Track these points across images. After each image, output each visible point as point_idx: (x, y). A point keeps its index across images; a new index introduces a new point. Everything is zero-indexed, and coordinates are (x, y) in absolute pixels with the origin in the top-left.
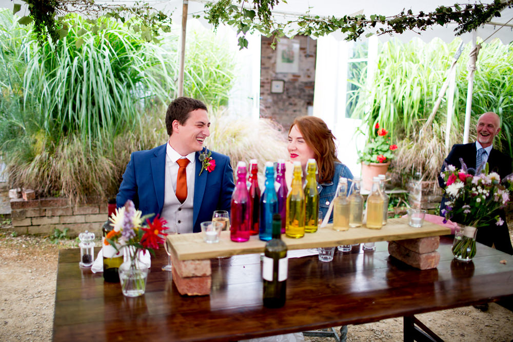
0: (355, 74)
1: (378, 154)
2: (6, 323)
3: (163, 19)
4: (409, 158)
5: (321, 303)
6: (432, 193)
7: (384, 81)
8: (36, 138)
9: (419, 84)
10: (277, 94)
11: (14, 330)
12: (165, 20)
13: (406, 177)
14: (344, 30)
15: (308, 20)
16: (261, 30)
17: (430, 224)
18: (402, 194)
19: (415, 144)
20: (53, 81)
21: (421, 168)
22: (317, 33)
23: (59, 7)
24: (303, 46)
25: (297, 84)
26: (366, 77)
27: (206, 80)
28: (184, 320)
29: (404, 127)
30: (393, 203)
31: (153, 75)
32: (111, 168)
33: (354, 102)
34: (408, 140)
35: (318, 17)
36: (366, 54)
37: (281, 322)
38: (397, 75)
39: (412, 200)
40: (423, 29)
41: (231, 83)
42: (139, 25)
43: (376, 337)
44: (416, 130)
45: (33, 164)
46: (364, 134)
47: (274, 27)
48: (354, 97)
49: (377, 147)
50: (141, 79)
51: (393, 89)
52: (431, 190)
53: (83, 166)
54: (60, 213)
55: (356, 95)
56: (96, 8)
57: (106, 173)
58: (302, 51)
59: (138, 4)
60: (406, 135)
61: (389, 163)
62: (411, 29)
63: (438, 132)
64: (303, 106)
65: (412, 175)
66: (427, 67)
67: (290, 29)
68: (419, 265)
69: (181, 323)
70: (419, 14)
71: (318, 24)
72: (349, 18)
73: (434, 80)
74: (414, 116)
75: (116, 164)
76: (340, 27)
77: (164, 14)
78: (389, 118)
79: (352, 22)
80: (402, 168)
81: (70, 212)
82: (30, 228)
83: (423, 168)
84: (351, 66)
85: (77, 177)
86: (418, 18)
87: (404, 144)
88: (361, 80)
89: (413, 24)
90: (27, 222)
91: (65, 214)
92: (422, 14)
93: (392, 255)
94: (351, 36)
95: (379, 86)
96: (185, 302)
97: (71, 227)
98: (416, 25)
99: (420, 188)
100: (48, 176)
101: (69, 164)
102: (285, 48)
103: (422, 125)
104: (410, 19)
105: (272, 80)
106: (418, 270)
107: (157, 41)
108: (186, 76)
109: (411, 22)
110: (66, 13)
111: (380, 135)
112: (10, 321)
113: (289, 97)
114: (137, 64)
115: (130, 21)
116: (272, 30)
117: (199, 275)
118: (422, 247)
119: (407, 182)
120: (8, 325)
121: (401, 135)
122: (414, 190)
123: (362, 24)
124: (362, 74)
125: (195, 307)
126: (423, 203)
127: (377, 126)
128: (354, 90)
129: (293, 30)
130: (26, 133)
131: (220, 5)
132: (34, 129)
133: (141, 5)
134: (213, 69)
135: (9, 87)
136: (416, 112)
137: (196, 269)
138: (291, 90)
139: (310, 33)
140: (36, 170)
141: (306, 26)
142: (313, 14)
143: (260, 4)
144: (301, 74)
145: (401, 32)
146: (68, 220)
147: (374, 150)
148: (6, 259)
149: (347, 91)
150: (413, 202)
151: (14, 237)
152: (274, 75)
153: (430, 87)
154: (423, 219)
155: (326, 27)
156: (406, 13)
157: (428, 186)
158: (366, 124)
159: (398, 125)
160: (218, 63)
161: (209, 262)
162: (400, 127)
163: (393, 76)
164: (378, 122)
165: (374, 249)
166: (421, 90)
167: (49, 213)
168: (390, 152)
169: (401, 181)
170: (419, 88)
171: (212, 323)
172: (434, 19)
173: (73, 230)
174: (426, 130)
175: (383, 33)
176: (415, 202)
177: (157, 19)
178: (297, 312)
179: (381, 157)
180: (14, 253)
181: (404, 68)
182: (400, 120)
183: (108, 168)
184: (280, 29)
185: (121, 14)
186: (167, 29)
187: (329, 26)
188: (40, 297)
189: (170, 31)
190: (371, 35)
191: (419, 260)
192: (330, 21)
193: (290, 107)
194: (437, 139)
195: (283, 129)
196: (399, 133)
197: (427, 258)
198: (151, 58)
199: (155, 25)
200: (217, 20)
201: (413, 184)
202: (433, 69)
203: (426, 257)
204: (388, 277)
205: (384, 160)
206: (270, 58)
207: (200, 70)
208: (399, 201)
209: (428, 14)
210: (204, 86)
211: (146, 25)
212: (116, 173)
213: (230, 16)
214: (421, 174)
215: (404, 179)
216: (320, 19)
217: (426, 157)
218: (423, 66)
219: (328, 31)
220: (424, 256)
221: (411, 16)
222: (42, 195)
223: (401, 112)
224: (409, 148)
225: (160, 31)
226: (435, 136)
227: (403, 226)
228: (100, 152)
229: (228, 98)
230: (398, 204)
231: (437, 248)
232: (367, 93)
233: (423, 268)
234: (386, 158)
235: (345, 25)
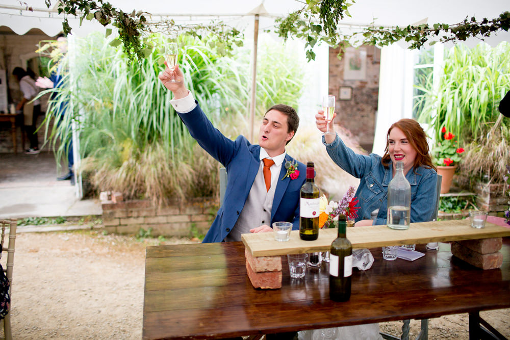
0: (420, 79)
1: (444, 157)
2: (100, 312)
3: (236, 34)
4: (477, 161)
5: (383, 298)
6: (502, 196)
7: (450, 85)
8: (124, 145)
9: (487, 87)
10: (345, 101)
11: (107, 318)
12: (238, 36)
13: (473, 180)
14: (408, 39)
15: (372, 31)
16: (328, 42)
17: (493, 225)
18: (470, 197)
19: (483, 147)
20: (139, 95)
21: (489, 171)
22: (381, 43)
23: (144, 29)
24: (370, 54)
25: (364, 91)
26: (432, 82)
27: (278, 89)
28: (257, 311)
29: (471, 131)
30: (460, 205)
31: (229, 86)
32: (190, 173)
33: (420, 106)
34: (475, 143)
35: (382, 28)
36: (432, 60)
37: (346, 315)
38: (463, 79)
39: (480, 202)
40: (486, 35)
41: (300, 92)
42: (214, 42)
43: (442, 336)
44: (484, 133)
45: (121, 169)
46: (431, 138)
47: (340, 39)
48: (421, 102)
49: (444, 150)
50: (217, 91)
51: (460, 93)
52: (500, 192)
53: (165, 171)
54: (144, 214)
55: (422, 100)
56: (176, 28)
57: (186, 178)
58: (369, 59)
59: (213, 22)
60: (474, 138)
61: (456, 166)
62: (474, 35)
63: (506, 135)
64: (371, 111)
65: (480, 177)
66: (495, 70)
67: (356, 40)
68: (482, 265)
69: (255, 312)
70: (483, 20)
71: (382, 34)
72: (412, 27)
73: (502, 82)
74: (482, 119)
75: (194, 169)
76: (404, 36)
77: (238, 30)
78: (455, 122)
79: (416, 32)
80: (470, 170)
81: (153, 214)
82: (119, 228)
83: (492, 171)
84: (417, 72)
85: (160, 182)
86: (481, 24)
87: (471, 147)
88: (427, 86)
89: (477, 31)
90: (116, 222)
91: (149, 215)
92: (485, 21)
93: (455, 255)
94: (415, 45)
95: (445, 90)
96: (258, 295)
97: (154, 227)
98: (480, 32)
99: (488, 190)
100: (134, 180)
101: (153, 169)
102: (352, 55)
103: (489, 128)
104: (474, 26)
105: (340, 87)
106: (480, 269)
107: (230, 55)
108: (258, 86)
109: (474, 29)
110: (150, 34)
111: (447, 139)
112: (103, 310)
113: (357, 103)
114: (215, 77)
115: (207, 39)
116: (338, 41)
117: (271, 270)
118: (485, 248)
119: (474, 185)
120: (101, 313)
121: (468, 138)
122: (482, 193)
123: (425, 33)
124: (428, 80)
125: (267, 299)
126: (492, 205)
127: (444, 130)
128: (420, 95)
129: (358, 41)
130: (115, 141)
131: (289, 20)
132: (122, 138)
133: (216, 23)
134: (283, 79)
135: (100, 101)
136: (484, 116)
137: (268, 265)
138: (359, 96)
139: (375, 43)
140: (124, 175)
141: (371, 37)
142: (378, 24)
143: (325, 19)
144: (369, 80)
145: (465, 39)
146: (152, 220)
147: (441, 154)
148: (98, 255)
149: (414, 96)
150: (480, 205)
151: (105, 235)
152: (342, 82)
153: (499, 90)
154: (485, 221)
155: (390, 37)
156: (469, 21)
157: (496, 189)
158: (433, 128)
159: (465, 128)
160: (289, 73)
161: (280, 259)
162: (468, 130)
163: (459, 80)
164: (444, 126)
165: (437, 249)
166: (489, 94)
167: (135, 214)
168: (456, 155)
169: (469, 183)
170: (487, 91)
171: (282, 313)
172: (498, 25)
173: (156, 230)
174: (495, 133)
175: (446, 41)
176: (484, 204)
177: (231, 35)
178: (361, 306)
179: (447, 160)
180: (106, 250)
181: (471, 73)
182: (467, 124)
183: (187, 173)
184: (346, 40)
185: (199, 32)
186: (240, 44)
187: (393, 36)
188: (128, 289)
189: (242, 46)
190: (434, 43)
191: (482, 260)
192: (394, 31)
193: (358, 112)
194: (506, 142)
195: (351, 135)
196: (466, 136)
197: (490, 259)
198: (227, 71)
199: (228, 41)
200: (286, 34)
201: (481, 186)
202: (501, 73)
203: (489, 257)
204: (451, 276)
205: (452, 164)
206: (337, 66)
207: (271, 80)
208: (467, 203)
209: (491, 20)
210: (275, 95)
211: (220, 41)
212: (195, 177)
213: (298, 29)
214: (489, 177)
215: (472, 182)
216: (384, 30)
217: (494, 160)
218: (491, 69)
219: (392, 41)
220: (486, 256)
221: (474, 23)
222: (129, 198)
223: (468, 115)
224: (477, 152)
225: (234, 46)
226: (503, 139)
227: (465, 227)
228: (180, 159)
229: (297, 106)
230: (465, 207)
231: (500, 249)
232: (434, 98)
233: (486, 268)
234: (453, 162)
235: (409, 34)
